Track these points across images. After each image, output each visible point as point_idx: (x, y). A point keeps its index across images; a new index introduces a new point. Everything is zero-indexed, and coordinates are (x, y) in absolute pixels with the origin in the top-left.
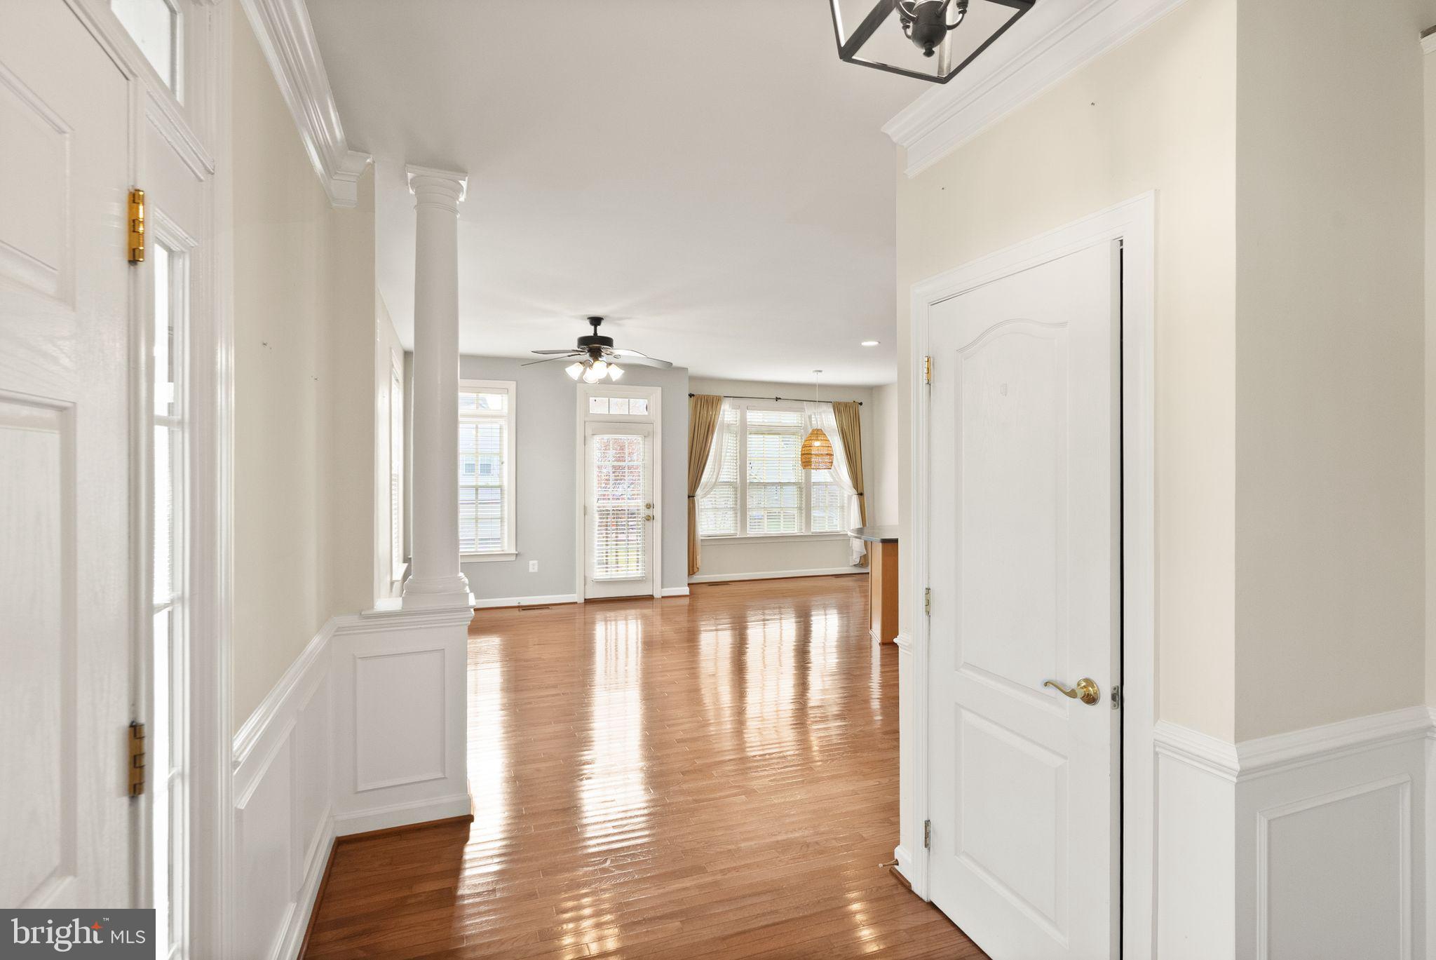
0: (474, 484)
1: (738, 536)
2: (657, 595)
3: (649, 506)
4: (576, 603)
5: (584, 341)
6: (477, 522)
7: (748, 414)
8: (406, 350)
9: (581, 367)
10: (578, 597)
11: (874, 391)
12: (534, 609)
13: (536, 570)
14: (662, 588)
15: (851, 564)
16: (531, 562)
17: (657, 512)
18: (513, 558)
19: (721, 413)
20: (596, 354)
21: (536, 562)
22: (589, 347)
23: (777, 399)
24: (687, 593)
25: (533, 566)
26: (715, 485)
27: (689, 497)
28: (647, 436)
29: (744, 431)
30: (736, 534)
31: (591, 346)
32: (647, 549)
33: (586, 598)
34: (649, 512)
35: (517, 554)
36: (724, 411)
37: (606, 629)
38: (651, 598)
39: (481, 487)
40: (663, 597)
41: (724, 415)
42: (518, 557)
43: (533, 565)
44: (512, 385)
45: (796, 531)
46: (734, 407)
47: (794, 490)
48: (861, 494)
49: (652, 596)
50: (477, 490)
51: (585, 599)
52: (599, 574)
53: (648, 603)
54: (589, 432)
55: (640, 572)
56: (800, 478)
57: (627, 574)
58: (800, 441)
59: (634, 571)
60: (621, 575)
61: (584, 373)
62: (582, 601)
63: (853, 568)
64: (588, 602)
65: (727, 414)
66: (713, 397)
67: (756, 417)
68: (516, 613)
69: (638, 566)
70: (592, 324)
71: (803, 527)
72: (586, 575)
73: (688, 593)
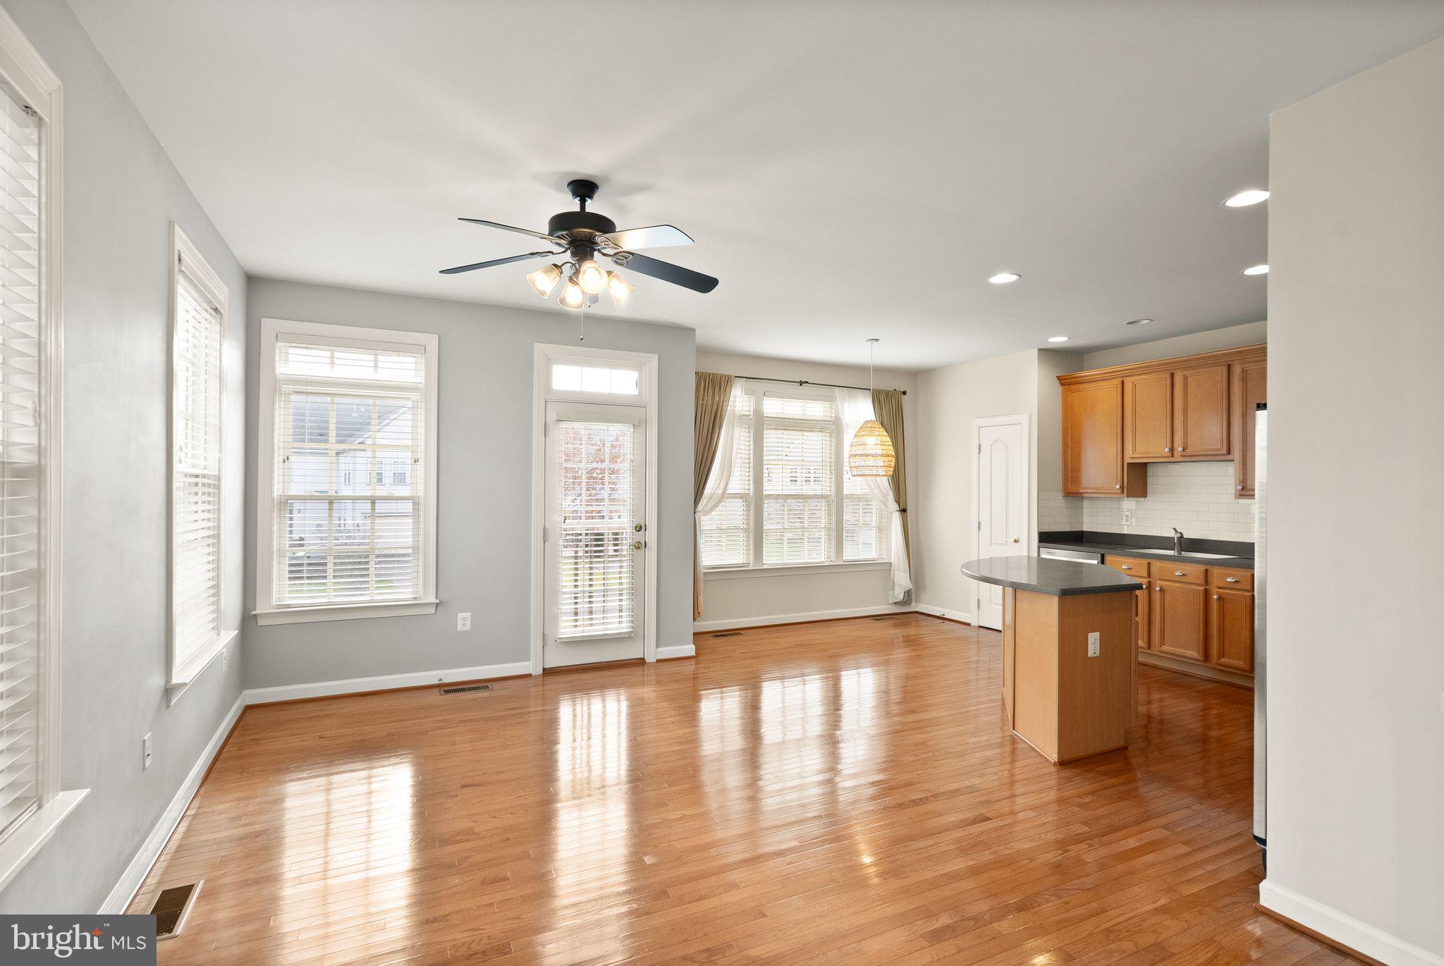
0: (369, 493)
1: (751, 568)
2: (650, 658)
3: (639, 528)
4: (530, 675)
5: (561, 223)
7: (765, 402)
8: (251, 272)
10: (532, 666)
11: (921, 376)
12: (463, 690)
13: (468, 628)
14: (658, 646)
15: (890, 602)
16: (461, 616)
17: (651, 536)
18: (432, 610)
19: (731, 399)
20: (583, 249)
21: (468, 615)
22: (571, 235)
23: (801, 383)
25: (464, 621)
26: (724, 496)
28: (639, 425)
29: (759, 424)
30: (747, 564)
31: (575, 231)
32: (635, 591)
33: (546, 667)
34: (639, 536)
35: (437, 605)
36: (735, 397)
37: (574, 710)
38: (641, 662)
39: (379, 498)
40: (658, 661)
41: (735, 402)
42: (439, 608)
43: (465, 619)
44: (432, 341)
45: (823, 559)
46: (748, 392)
47: (823, 505)
48: (903, 511)
49: (643, 659)
50: (374, 502)
51: (544, 669)
52: (567, 629)
53: (637, 671)
54: (552, 416)
55: (624, 625)
56: (828, 489)
57: (606, 629)
58: (829, 439)
59: (617, 624)
60: (597, 630)
61: (560, 285)
62: (541, 672)
63: (894, 606)
64: (548, 672)
65: (739, 401)
66: (722, 376)
67: (773, 407)
68: (436, 698)
69: (620, 617)
70: (575, 194)
71: (833, 554)
72: (546, 632)
73: (693, 653)
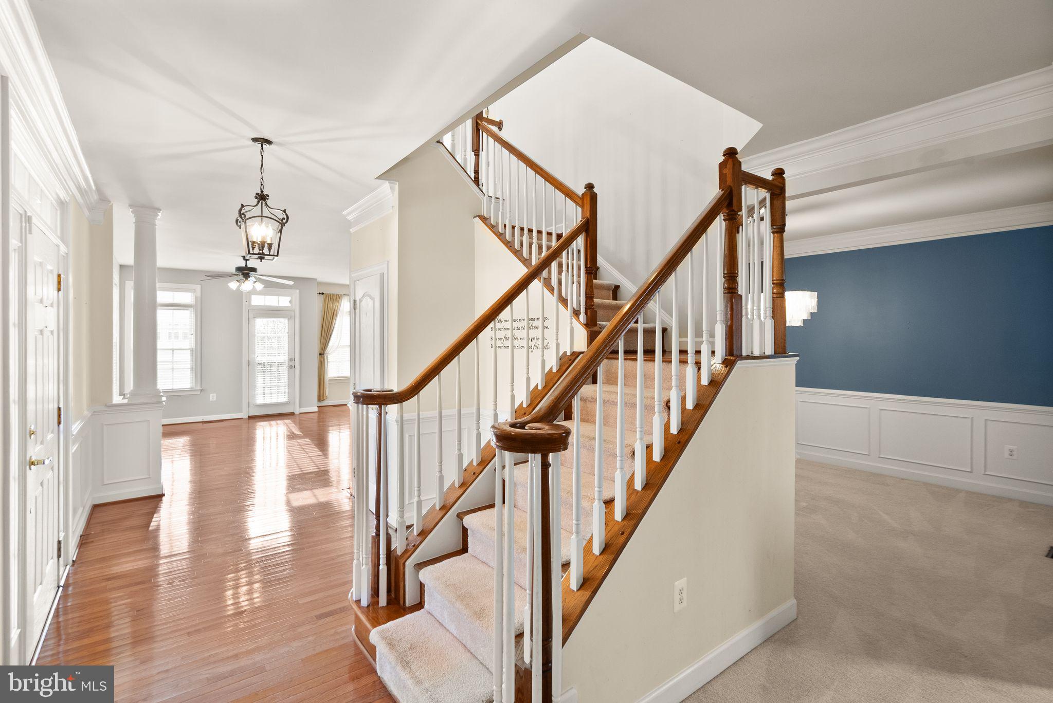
0: (171, 348)
2: (297, 412)
3: (291, 360)
4: (242, 418)
5: (239, 269)
6: (173, 371)
8: (121, 264)
9: (238, 284)
10: (244, 415)
12: (213, 422)
13: (215, 399)
14: (300, 408)
16: (211, 395)
17: (297, 364)
18: (199, 393)
20: (247, 276)
21: (215, 394)
22: (242, 273)
24: (317, 410)
25: (213, 397)
26: (339, 347)
27: (320, 354)
28: (290, 318)
32: (291, 385)
33: (250, 415)
34: (292, 363)
35: (201, 390)
36: (342, 303)
38: (293, 414)
39: (175, 349)
40: (300, 413)
42: (202, 392)
44: (198, 288)
49: (293, 412)
50: (173, 351)
51: (248, 416)
52: (260, 400)
53: (290, 417)
54: (251, 316)
55: (286, 399)
57: (278, 400)
59: (283, 399)
60: (274, 401)
61: (240, 286)
62: (246, 417)
64: (250, 418)
65: (345, 305)
66: (337, 295)
68: (201, 425)
69: (284, 395)
70: (244, 260)
72: (250, 401)
